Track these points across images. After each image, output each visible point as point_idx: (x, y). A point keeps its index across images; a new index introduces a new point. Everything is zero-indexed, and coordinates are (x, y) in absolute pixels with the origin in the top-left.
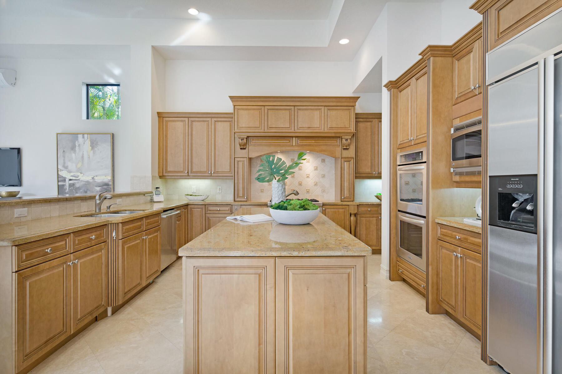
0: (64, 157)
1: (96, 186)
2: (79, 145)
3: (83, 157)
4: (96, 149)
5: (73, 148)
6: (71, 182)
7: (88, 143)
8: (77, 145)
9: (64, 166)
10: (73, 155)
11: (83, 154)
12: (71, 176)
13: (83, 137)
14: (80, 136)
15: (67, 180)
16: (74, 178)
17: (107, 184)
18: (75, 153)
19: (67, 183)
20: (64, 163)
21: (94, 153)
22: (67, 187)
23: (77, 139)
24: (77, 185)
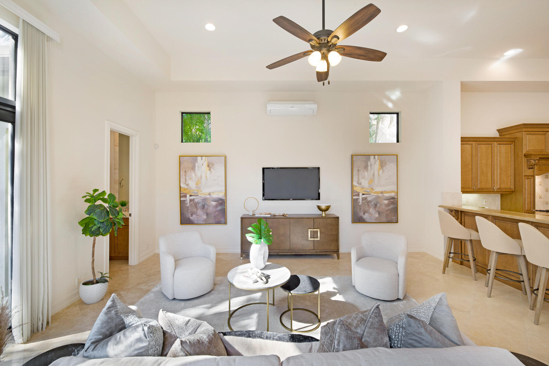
0: (358, 175)
1: (385, 200)
2: (371, 165)
3: (374, 175)
4: (384, 168)
5: (366, 167)
6: (364, 196)
7: (378, 162)
8: (369, 164)
9: (358, 183)
10: (366, 173)
11: (374, 173)
12: (364, 191)
13: (374, 158)
14: (372, 157)
15: (361, 194)
16: (366, 193)
17: (393, 198)
18: (367, 171)
19: (361, 197)
20: (359, 180)
21: (383, 171)
22: (360, 200)
23: (369, 159)
24: (369, 199)
